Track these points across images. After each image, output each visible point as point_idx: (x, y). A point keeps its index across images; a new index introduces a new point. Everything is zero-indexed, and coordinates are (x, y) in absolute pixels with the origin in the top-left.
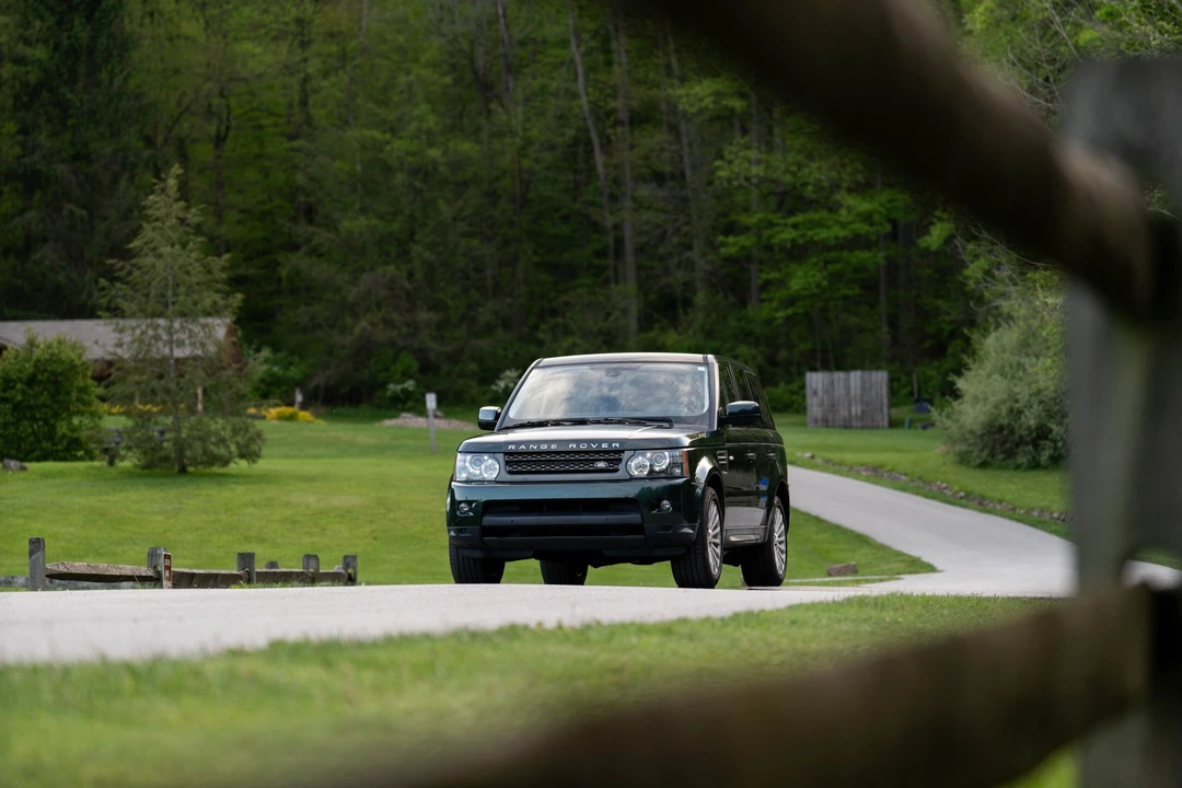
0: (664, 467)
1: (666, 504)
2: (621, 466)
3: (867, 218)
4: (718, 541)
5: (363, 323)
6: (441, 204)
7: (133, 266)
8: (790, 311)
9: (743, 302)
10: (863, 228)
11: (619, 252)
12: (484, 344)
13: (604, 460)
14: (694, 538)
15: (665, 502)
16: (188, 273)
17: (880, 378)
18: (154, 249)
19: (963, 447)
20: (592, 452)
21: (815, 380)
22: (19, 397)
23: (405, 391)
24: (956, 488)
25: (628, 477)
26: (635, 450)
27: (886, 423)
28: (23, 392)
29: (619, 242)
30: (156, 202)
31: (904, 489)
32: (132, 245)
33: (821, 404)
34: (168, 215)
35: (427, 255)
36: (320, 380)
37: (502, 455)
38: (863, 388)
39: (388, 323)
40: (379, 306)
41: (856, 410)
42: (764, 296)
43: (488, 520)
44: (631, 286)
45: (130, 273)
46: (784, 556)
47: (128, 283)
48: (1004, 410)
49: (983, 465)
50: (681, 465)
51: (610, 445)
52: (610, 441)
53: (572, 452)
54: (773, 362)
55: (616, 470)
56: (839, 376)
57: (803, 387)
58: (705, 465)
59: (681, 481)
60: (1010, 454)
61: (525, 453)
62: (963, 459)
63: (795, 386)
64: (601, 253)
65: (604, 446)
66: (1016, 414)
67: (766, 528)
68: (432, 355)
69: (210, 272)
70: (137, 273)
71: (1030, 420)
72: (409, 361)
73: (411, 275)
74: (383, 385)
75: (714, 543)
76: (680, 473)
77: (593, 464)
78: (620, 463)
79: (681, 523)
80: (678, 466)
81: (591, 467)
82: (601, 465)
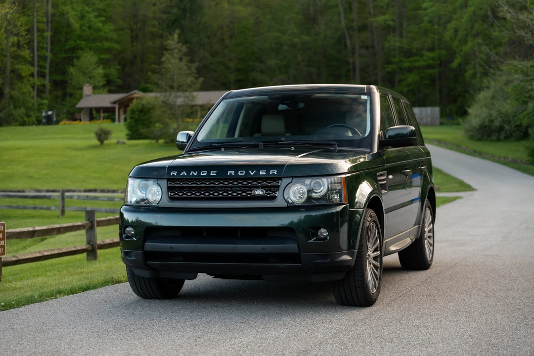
0: (322, 194)
1: (324, 232)
2: (278, 194)
3: (433, 59)
7: (162, 67)
10: (431, 62)
13: (262, 187)
14: (353, 264)
15: (323, 230)
17: (437, 110)
18: (169, 61)
19: (471, 133)
20: (250, 179)
24: (469, 148)
25: (285, 204)
26: (293, 177)
27: (439, 123)
30: (170, 43)
32: (162, 60)
34: (175, 48)
37: (166, 180)
38: (431, 113)
41: (429, 120)
43: (150, 245)
45: (161, 70)
47: (160, 74)
48: (487, 120)
49: (479, 140)
50: (339, 192)
51: (268, 172)
52: (268, 167)
53: (232, 179)
55: (274, 198)
56: (424, 109)
58: (365, 189)
59: (339, 208)
60: (489, 136)
61: (187, 180)
62: (472, 138)
65: (262, 173)
66: (491, 121)
69: (190, 69)
70: (163, 70)
71: (497, 123)
76: (338, 200)
77: (251, 191)
78: (278, 190)
79: (339, 250)
80: (336, 193)
81: (249, 194)
82: (259, 192)
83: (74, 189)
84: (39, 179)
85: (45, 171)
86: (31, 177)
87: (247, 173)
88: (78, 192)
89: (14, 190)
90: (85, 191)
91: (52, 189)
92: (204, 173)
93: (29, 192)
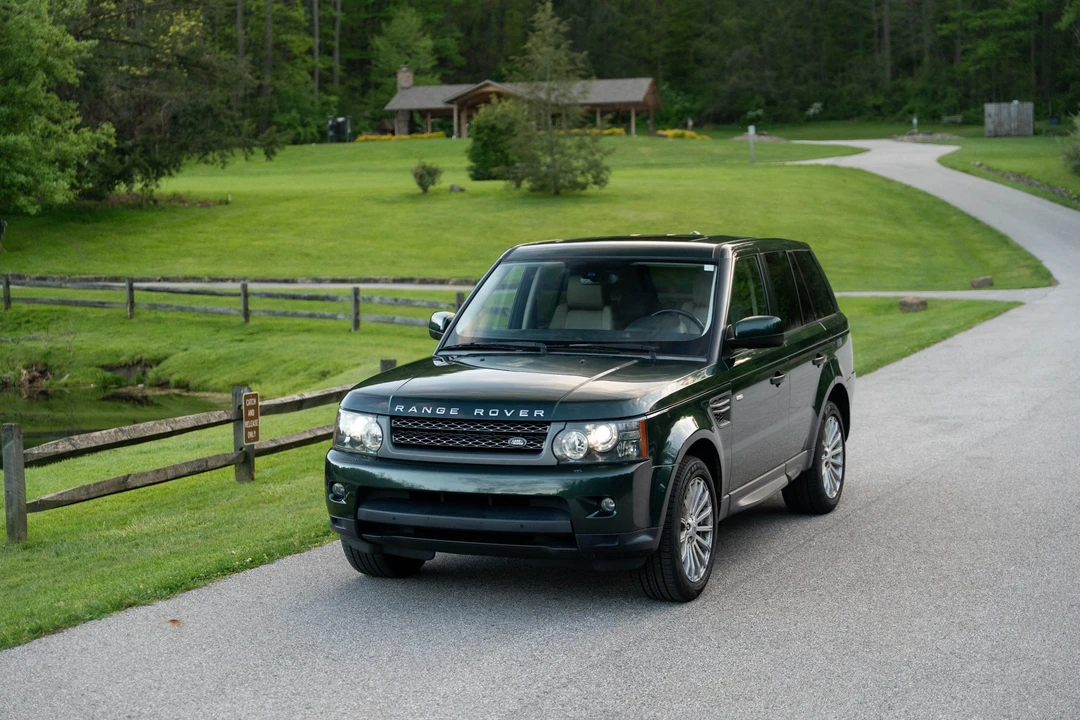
0: (609, 445)
1: (609, 503)
2: (545, 445)
3: (1024, 12)
4: (709, 528)
5: (734, 79)
6: (779, 10)
7: (526, 60)
8: (978, 67)
9: (951, 61)
10: (1021, 18)
11: (880, 35)
12: (803, 88)
13: (523, 435)
14: (656, 546)
15: (608, 500)
16: (559, 64)
17: (1029, 106)
18: (538, 49)
19: (1077, 163)
20: (506, 422)
21: (990, 108)
22: (486, 138)
23: (757, 116)
24: (1071, 192)
25: (554, 462)
26: (567, 421)
27: (1031, 132)
28: (489, 135)
29: (881, 29)
30: (539, 18)
31: (1036, 194)
32: (525, 47)
33: (993, 122)
34: (547, 27)
35: (772, 40)
36: (710, 110)
37: (388, 418)
38: (1019, 113)
39: (748, 78)
40: (743, 68)
41: (1014, 125)
42: (964, 58)
43: (366, 512)
44: (887, 53)
45: (524, 65)
46: (839, 473)
47: (521, 72)
50: (637, 445)
51: (531, 413)
53: (479, 421)
54: (967, 96)
55: (539, 451)
56: (1004, 105)
57: (983, 111)
61: (417, 419)
63: (979, 110)
64: (870, 35)
65: (523, 414)
67: (809, 454)
68: (772, 96)
69: (575, 64)
70: (528, 65)
72: (760, 99)
73: (761, 50)
74: (745, 112)
75: (698, 533)
76: (635, 454)
77: (506, 439)
78: (544, 440)
79: (633, 530)
80: (633, 443)
81: (504, 444)
82: (517, 442)
83: (377, 277)
84: (319, 258)
85: (330, 244)
86: (307, 255)
87: (502, 413)
88: (383, 282)
89: (280, 278)
90: (395, 281)
91: (340, 277)
92: (441, 411)
93: (303, 282)
